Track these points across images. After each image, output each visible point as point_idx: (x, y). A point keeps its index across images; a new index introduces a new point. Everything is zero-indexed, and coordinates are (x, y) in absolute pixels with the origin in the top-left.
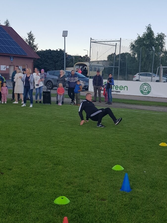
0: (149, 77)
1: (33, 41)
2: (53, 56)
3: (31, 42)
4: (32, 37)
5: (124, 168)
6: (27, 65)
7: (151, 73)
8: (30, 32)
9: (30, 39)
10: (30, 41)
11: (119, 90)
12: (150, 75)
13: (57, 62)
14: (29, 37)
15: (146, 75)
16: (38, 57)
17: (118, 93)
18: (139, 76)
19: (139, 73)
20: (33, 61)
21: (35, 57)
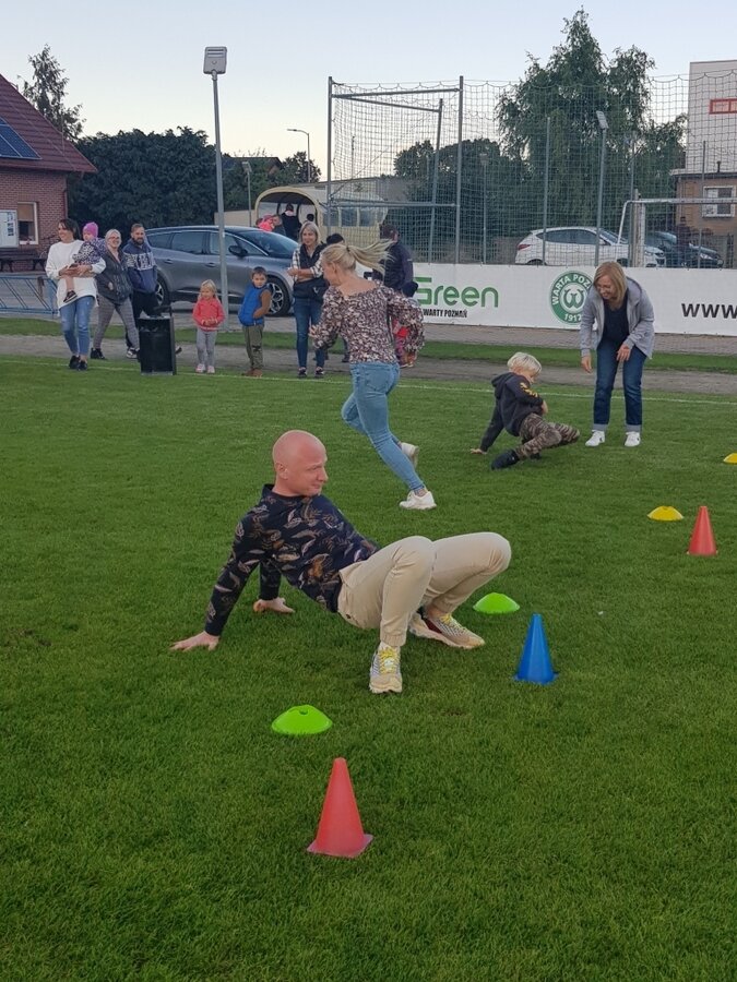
0: (588, 246)
1: (59, 94)
2: (153, 162)
3: (50, 96)
4: (53, 74)
5: (518, 602)
6: (38, 203)
7: (593, 230)
8: (44, 55)
9: (43, 86)
10: (44, 96)
11: (460, 306)
12: (588, 238)
13: (173, 188)
14: (37, 73)
15: (573, 238)
16: (86, 167)
17: (459, 320)
18: (541, 241)
19: (541, 231)
20: (64, 187)
21: (75, 168)
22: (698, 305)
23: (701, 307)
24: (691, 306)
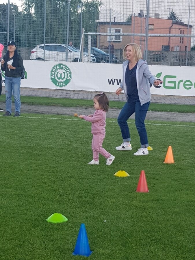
0: (62, 53)
7: (64, 45)
12: (62, 49)
15: (56, 49)
22: (115, 80)
23: (116, 80)
24: (112, 80)
